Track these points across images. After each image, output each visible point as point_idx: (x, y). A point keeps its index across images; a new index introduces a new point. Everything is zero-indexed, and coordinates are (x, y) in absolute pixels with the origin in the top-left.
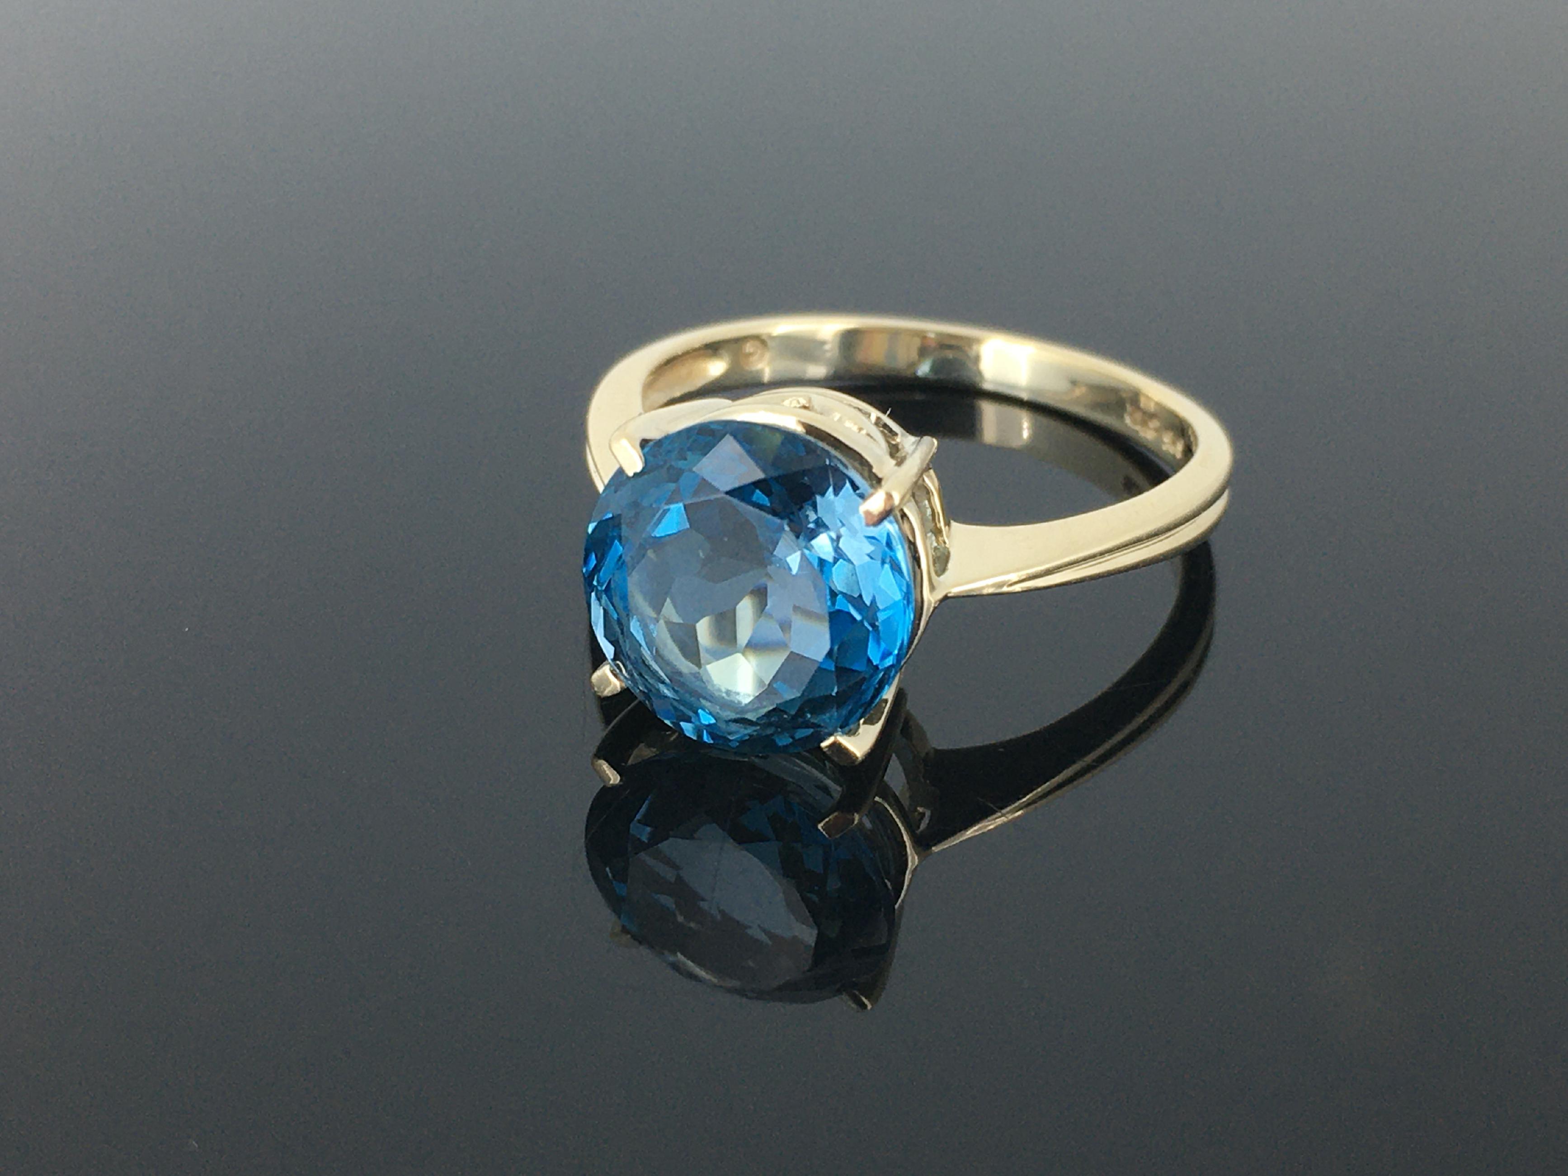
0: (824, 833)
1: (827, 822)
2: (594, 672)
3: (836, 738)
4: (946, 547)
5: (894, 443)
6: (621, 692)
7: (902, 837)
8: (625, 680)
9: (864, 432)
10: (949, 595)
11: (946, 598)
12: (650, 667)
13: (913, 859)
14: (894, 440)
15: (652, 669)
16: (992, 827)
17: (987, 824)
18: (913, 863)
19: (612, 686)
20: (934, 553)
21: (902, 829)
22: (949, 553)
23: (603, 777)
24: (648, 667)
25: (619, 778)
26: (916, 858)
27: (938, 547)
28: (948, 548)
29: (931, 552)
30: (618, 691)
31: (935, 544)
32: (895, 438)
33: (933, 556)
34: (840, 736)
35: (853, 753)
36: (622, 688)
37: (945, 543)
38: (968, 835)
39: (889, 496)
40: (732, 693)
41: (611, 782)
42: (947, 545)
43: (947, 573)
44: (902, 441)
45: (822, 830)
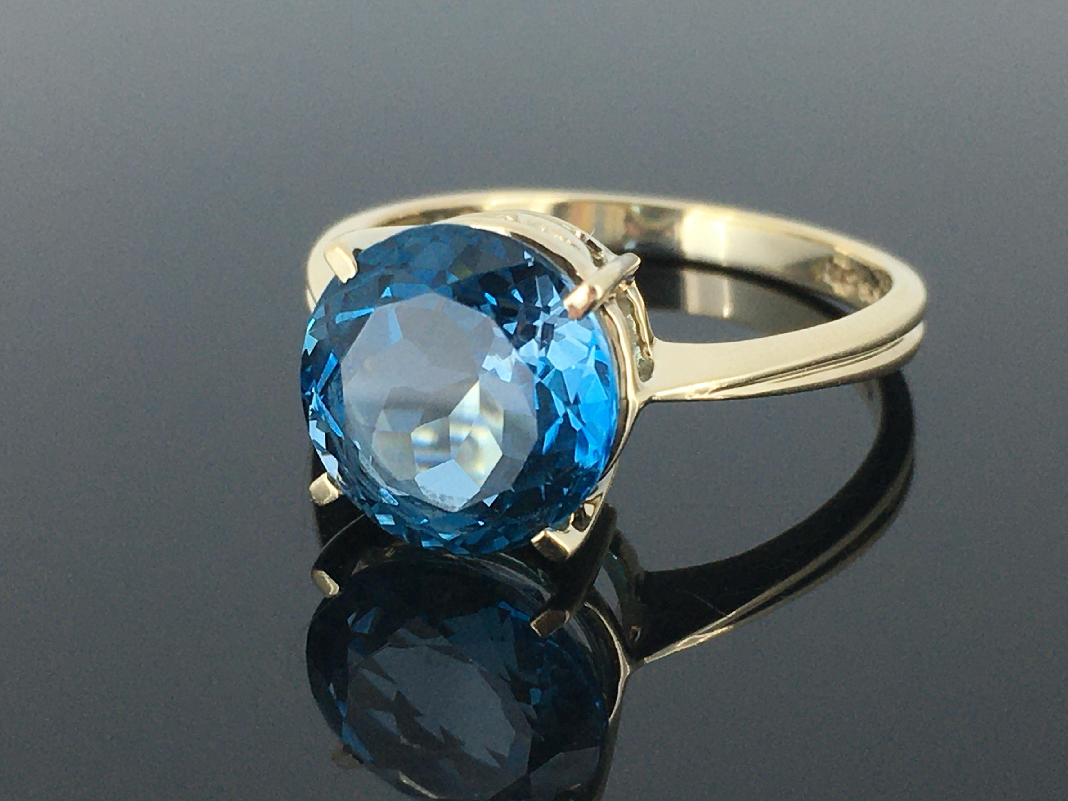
0: (536, 630)
1: (539, 621)
2: (313, 480)
3: (546, 533)
4: (650, 359)
5: (598, 258)
6: (338, 499)
7: (614, 645)
8: (342, 488)
9: (569, 242)
10: (653, 398)
11: (650, 401)
12: (367, 475)
13: (625, 669)
14: (599, 256)
15: (369, 477)
16: (701, 640)
17: (696, 636)
18: (625, 671)
19: (331, 495)
20: (639, 366)
21: (614, 638)
22: (653, 363)
23: (324, 588)
24: (366, 475)
25: (338, 588)
26: (628, 667)
27: (643, 359)
28: (652, 360)
29: (636, 364)
30: (335, 498)
31: (640, 357)
32: (599, 253)
33: (638, 368)
34: (550, 531)
35: (563, 548)
36: (339, 495)
37: (649, 354)
38: (678, 647)
39: (593, 291)
40: (446, 498)
41: (330, 593)
42: (651, 357)
43: (651, 379)
44: (606, 256)
45: (534, 628)
